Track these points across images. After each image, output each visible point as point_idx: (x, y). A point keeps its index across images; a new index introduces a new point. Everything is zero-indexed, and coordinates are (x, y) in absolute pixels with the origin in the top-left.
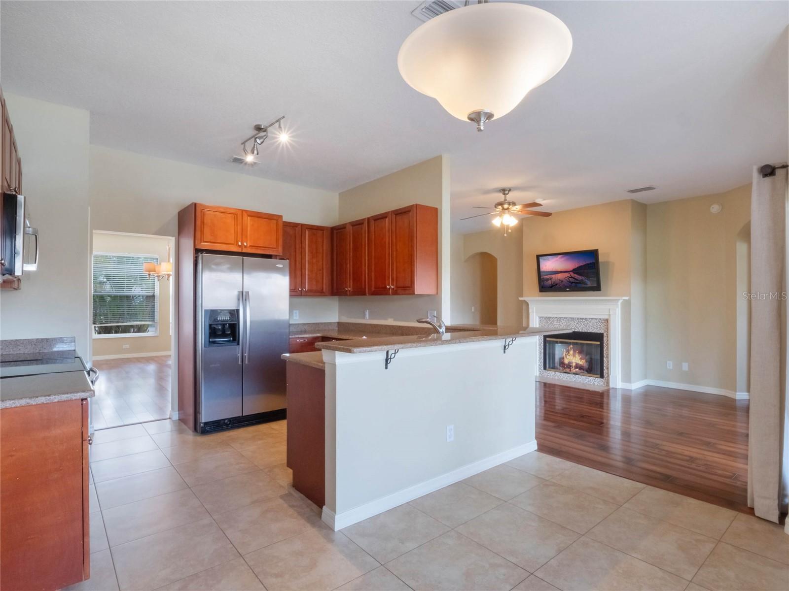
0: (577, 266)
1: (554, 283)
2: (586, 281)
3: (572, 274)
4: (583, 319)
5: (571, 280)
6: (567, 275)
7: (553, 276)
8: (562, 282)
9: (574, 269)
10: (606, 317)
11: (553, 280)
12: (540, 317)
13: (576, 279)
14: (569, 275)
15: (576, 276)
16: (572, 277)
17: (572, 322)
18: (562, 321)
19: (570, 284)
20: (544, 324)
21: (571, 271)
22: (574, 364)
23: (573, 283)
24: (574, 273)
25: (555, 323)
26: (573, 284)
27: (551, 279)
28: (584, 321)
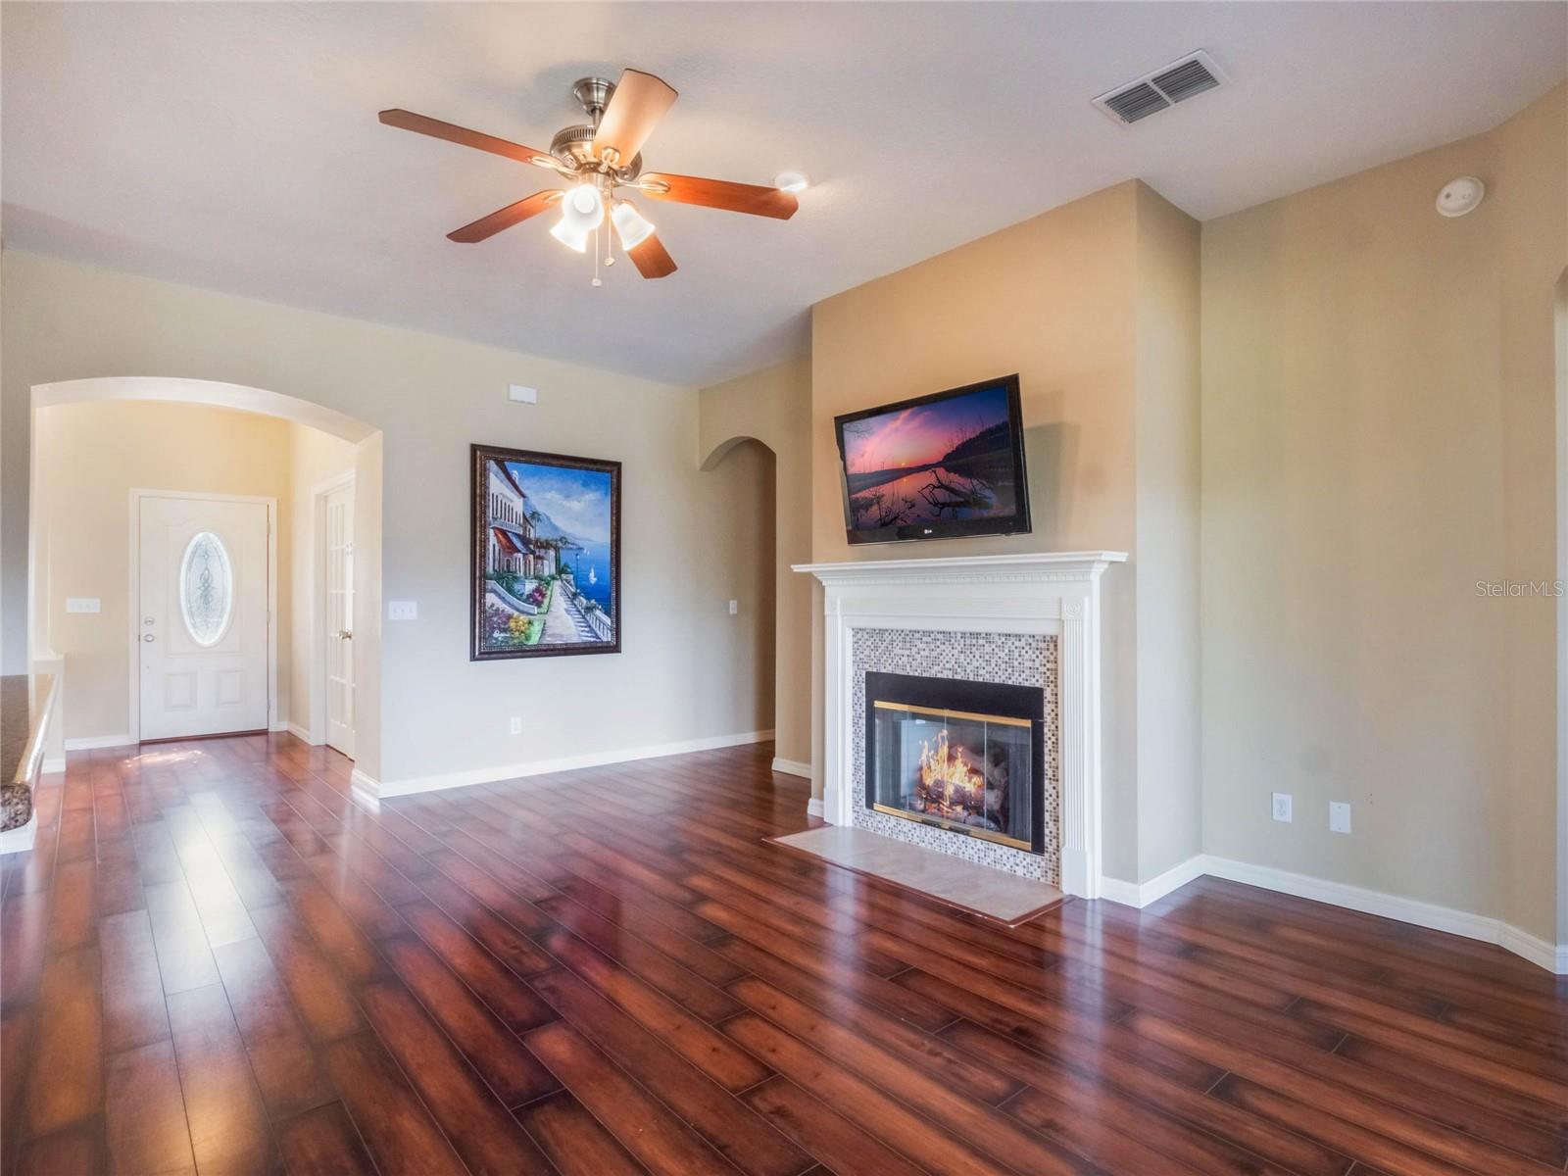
0: (957, 443)
1: (889, 511)
2: (987, 493)
3: (941, 472)
4: (976, 635)
5: (941, 495)
6: (927, 478)
7: (886, 489)
8: (913, 506)
9: (948, 457)
10: (1049, 630)
11: (886, 503)
12: (857, 631)
13: (953, 491)
14: (933, 480)
15: (956, 480)
16: (942, 486)
17: (947, 648)
18: (918, 643)
19: (937, 509)
20: (866, 653)
21: (938, 465)
22: (949, 791)
23: (944, 505)
24: (948, 470)
25: (897, 651)
26: (947, 511)
27: (878, 499)
28: (981, 642)
